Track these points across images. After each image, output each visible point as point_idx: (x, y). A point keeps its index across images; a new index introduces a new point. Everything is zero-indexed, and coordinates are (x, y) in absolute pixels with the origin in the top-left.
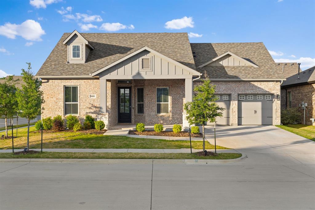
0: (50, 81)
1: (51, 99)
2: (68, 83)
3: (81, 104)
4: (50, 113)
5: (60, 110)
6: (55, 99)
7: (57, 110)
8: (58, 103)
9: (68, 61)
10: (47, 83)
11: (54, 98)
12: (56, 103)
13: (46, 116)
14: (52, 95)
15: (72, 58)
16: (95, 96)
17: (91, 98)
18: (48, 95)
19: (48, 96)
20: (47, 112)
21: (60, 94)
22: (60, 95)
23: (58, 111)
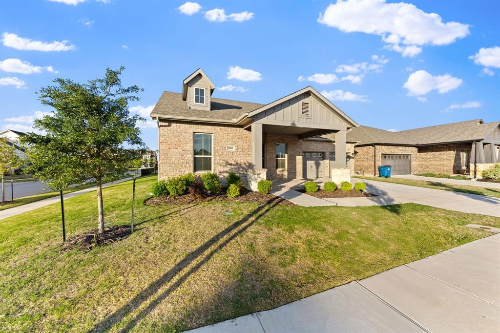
0: (174, 125)
1: (175, 150)
2: (199, 130)
3: (217, 158)
4: (173, 170)
5: (188, 166)
6: (180, 151)
7: (183, 166)
8: (185, 156)
9: (189, 106)
10: (169, 128)
11: (179, 148)
12: (182, 156)
13: (167, 174)
14: (176, 145)
15: (194, 103)
16: (234, 148)
17: (229, 150)
18: (169, 144)
19: (170, 146)
20: (168, 168)
21: (187, 143)
22: (188, 145)
23: (185, 166)
